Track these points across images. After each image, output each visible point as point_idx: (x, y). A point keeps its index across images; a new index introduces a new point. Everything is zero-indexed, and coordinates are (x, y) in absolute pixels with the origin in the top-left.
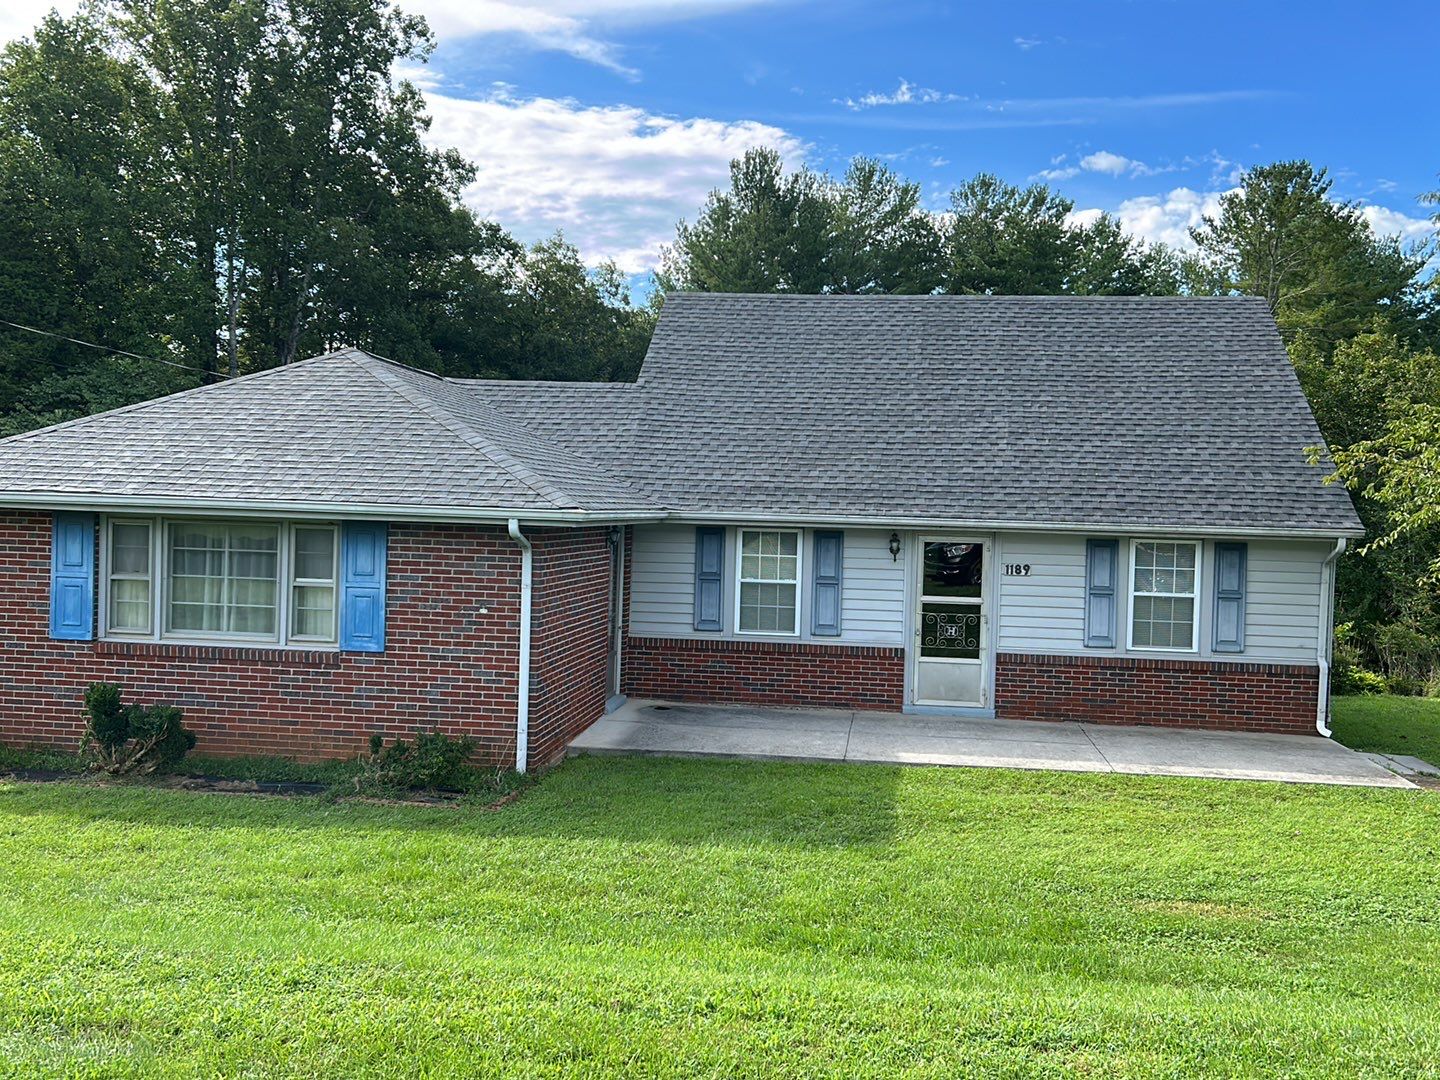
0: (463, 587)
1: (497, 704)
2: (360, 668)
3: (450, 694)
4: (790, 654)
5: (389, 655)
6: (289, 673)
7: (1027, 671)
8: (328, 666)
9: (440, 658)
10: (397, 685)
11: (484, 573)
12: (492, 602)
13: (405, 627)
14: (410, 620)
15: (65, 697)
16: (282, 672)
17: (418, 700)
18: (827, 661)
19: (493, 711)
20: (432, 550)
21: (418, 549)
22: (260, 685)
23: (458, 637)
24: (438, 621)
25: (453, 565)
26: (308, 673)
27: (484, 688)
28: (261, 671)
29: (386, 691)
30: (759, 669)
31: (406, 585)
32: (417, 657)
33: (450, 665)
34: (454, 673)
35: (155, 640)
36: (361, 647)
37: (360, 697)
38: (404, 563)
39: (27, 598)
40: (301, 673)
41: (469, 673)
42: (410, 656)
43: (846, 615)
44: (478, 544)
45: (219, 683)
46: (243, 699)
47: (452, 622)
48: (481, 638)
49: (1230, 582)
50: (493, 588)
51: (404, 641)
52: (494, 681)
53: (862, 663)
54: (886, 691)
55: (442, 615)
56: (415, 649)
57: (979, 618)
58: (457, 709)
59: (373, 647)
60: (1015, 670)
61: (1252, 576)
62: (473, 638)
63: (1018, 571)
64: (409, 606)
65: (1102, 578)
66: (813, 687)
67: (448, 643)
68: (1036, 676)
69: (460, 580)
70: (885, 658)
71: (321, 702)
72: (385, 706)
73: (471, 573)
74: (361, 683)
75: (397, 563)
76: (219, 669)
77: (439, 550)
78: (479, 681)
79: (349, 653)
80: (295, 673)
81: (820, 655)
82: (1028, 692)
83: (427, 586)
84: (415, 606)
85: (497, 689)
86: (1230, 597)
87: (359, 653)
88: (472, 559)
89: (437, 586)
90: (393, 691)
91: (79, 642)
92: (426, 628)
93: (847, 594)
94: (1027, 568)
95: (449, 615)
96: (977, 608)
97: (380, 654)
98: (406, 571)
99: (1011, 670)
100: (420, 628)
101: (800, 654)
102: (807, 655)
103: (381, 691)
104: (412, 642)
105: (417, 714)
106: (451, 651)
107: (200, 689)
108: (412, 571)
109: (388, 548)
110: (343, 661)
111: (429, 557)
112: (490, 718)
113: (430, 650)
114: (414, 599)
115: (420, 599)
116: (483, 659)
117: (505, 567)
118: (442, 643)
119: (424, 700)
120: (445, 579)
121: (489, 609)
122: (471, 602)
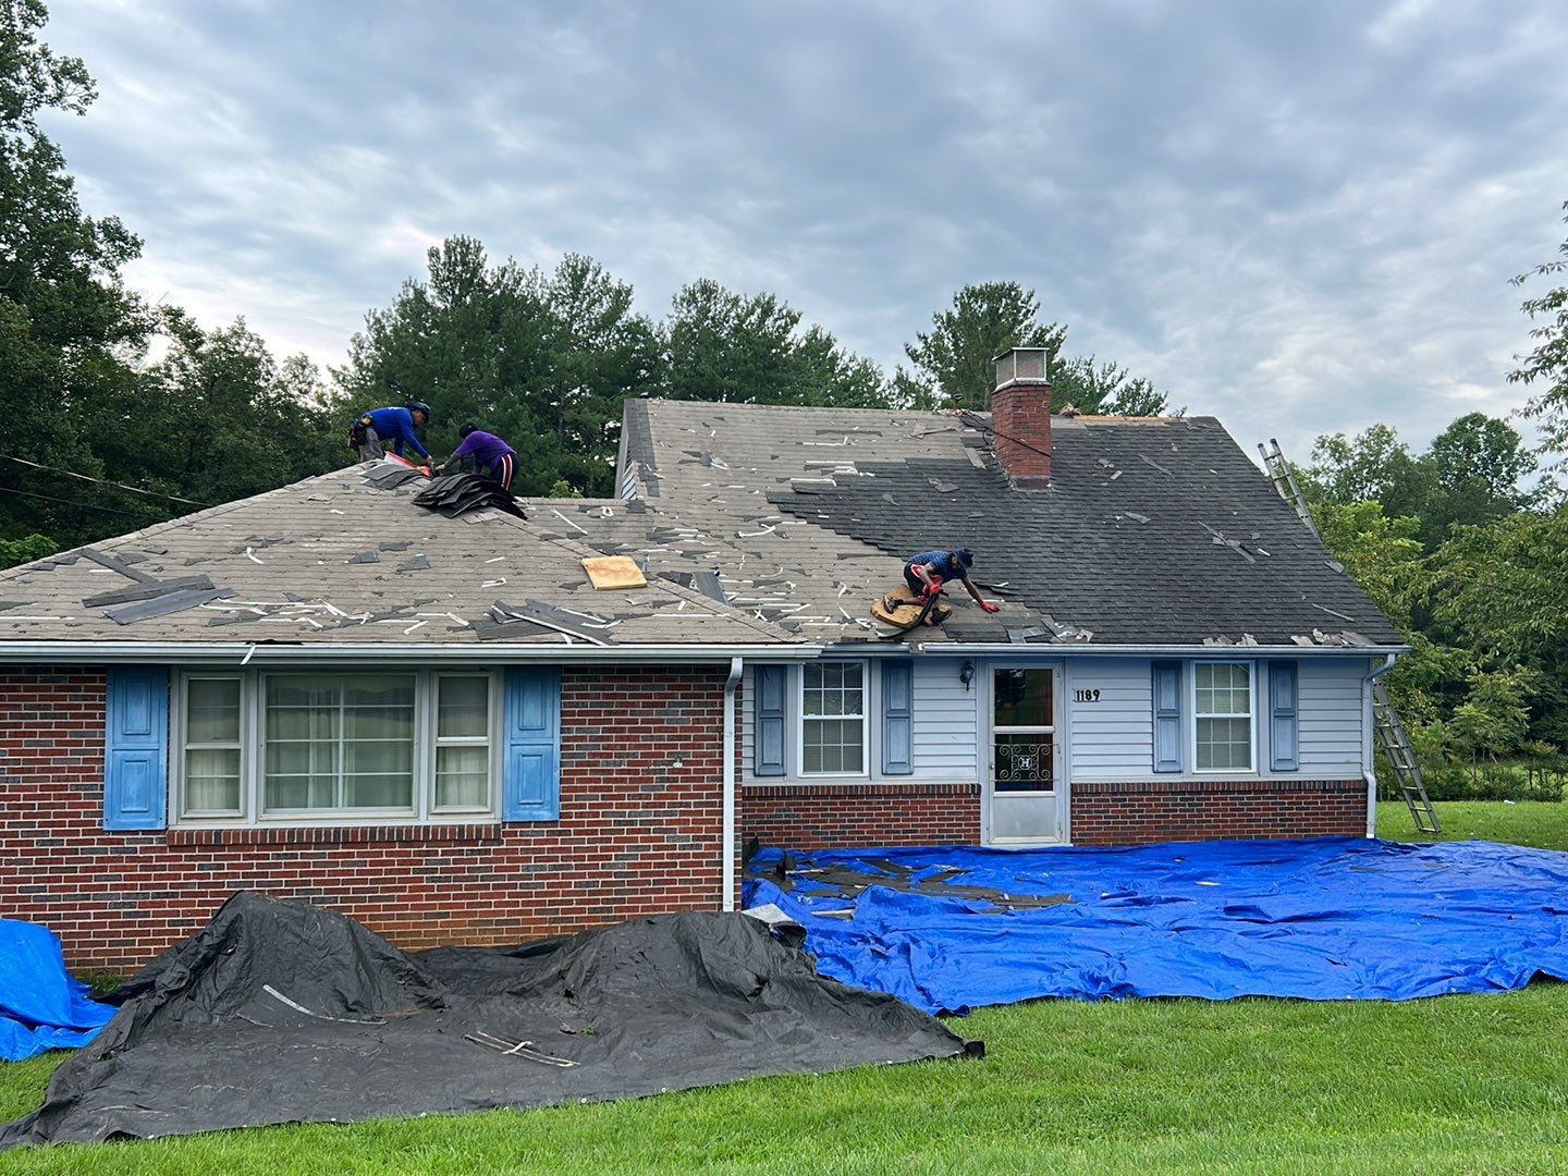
0: (652, 738)
1: (695, 873)
2: (528, 842)
3: (640, 865)
4: (862, 796)
5: (563, 824)
6: (436, 853)
7: (1102, 800)
8: (487, 841)
9: (627, 823)
10: (575, 858)
11: (677, 721)
12: (687, 755)
13: (583, 789)
14: (590, 781)
15: (124, 905)
16: (428, 853)
17: (601, 875)
18: (901, 803)
19: (691, 881)
20: (615, 696)
21: (598, 696)
22: (399, 871)
23: (648, 797)
24: (624, 780)
25: (640, 713)
26: (461, 852)
27: (679, 856)
28: (399, 854)
29: (561, 867)
30: (828, 815)
31: (583, 739)
32: (599, 823)
33: (639, 831)
34: (643, 840)
35: (250, 824)
36: (530, 815)
37: (529, 877)
38: (580, 714)
39: (67, 779)
40: (453, 853)
41: (662, 839)
42: (590, 823)
43: (917, 750)
44: (670, 688)
45: (342, 873)
46: (375, 890)
47: (640, 780)
48: (675, 797)
49: (1284, 701)
50: (688, 738)
51: (583, 806)
52: (691, 847)
53: (937, 802)
54: (964, 831)
55: (629, 772)
56: (597, 814)
57: (1051, 747)
58: (648, 882)
59: (546, 816)
60: (1091, 801)
61: (1302, 694)
62: (665, 797)
64: (588, 764)
65: (1168, 702)
67: (636, 806)
68: (1111, 806)
69: (648, 730)
70: (961, 795)
71: (479, 887)
72: (560, 885)
73: (662, 721)
74: (529, 859)
75: (573, 714)
76: (343, 855)
77: (624, 696)
78: (674, 847)
79: (513, 824)
80: (444, 853)
81: (895, 796)
82: (1104, 823)
83: (609, 739)
84: (596, 764)
85: (695, 855)
86: (1284, 715)
87: (527, 824)
88: (663, 705)
89: (622, 739)
90: (569, 867)
91: (144, 832)
92: (610, 789)
93: (917, 728)
94: (1097, 693)
95: (637, 772)
96: (1048, 738)
97: (554, 823)
98: (584, 722)
99: (1085, 800)
100: (601, 789)
101: (873, 795)
102: (879, 796)
103: (555, 868)
104: (591, 806)
105: (600, 893)
106: (640, 814)
107: (316, 883)
108: (591, 722)
109: (563, 697)
110: (505, 834)
111: (611, 705)
112: (688, 890)
113: (613, 814)
114: (594, 755)
115: (601, 755)
116: (678, 822)
117: (702, 713)
118: (628, 806)
119: (608, 875)
120: (631, 730)
121: (684, 762)
122: (662, 755)
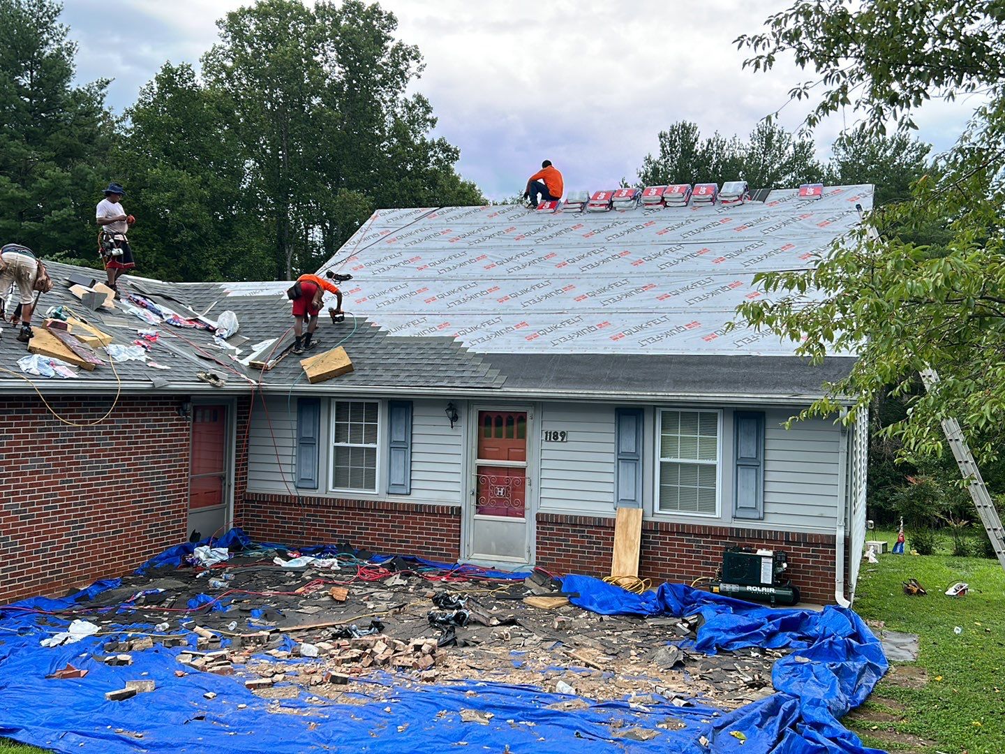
4: (368, 510)
7: (563, 530)
18: (398, 517)
43: (417, 476)
49: (748, 450)
53: (425, 519)
54: (445, 545)
57: (524, 480)
60: (552, 529)
61: (770, 444)
63: (556, 438)
65: (629, 445)
66: (386, 540)
68: (570, 536)
70: (443, 515)
81: (392, 511)
82: (564, 550)
86: (748, 464)
93: (415, 457)
94: (563, 434)
96: (522, 471)
99: (548, 529)
102: (382, 510)
